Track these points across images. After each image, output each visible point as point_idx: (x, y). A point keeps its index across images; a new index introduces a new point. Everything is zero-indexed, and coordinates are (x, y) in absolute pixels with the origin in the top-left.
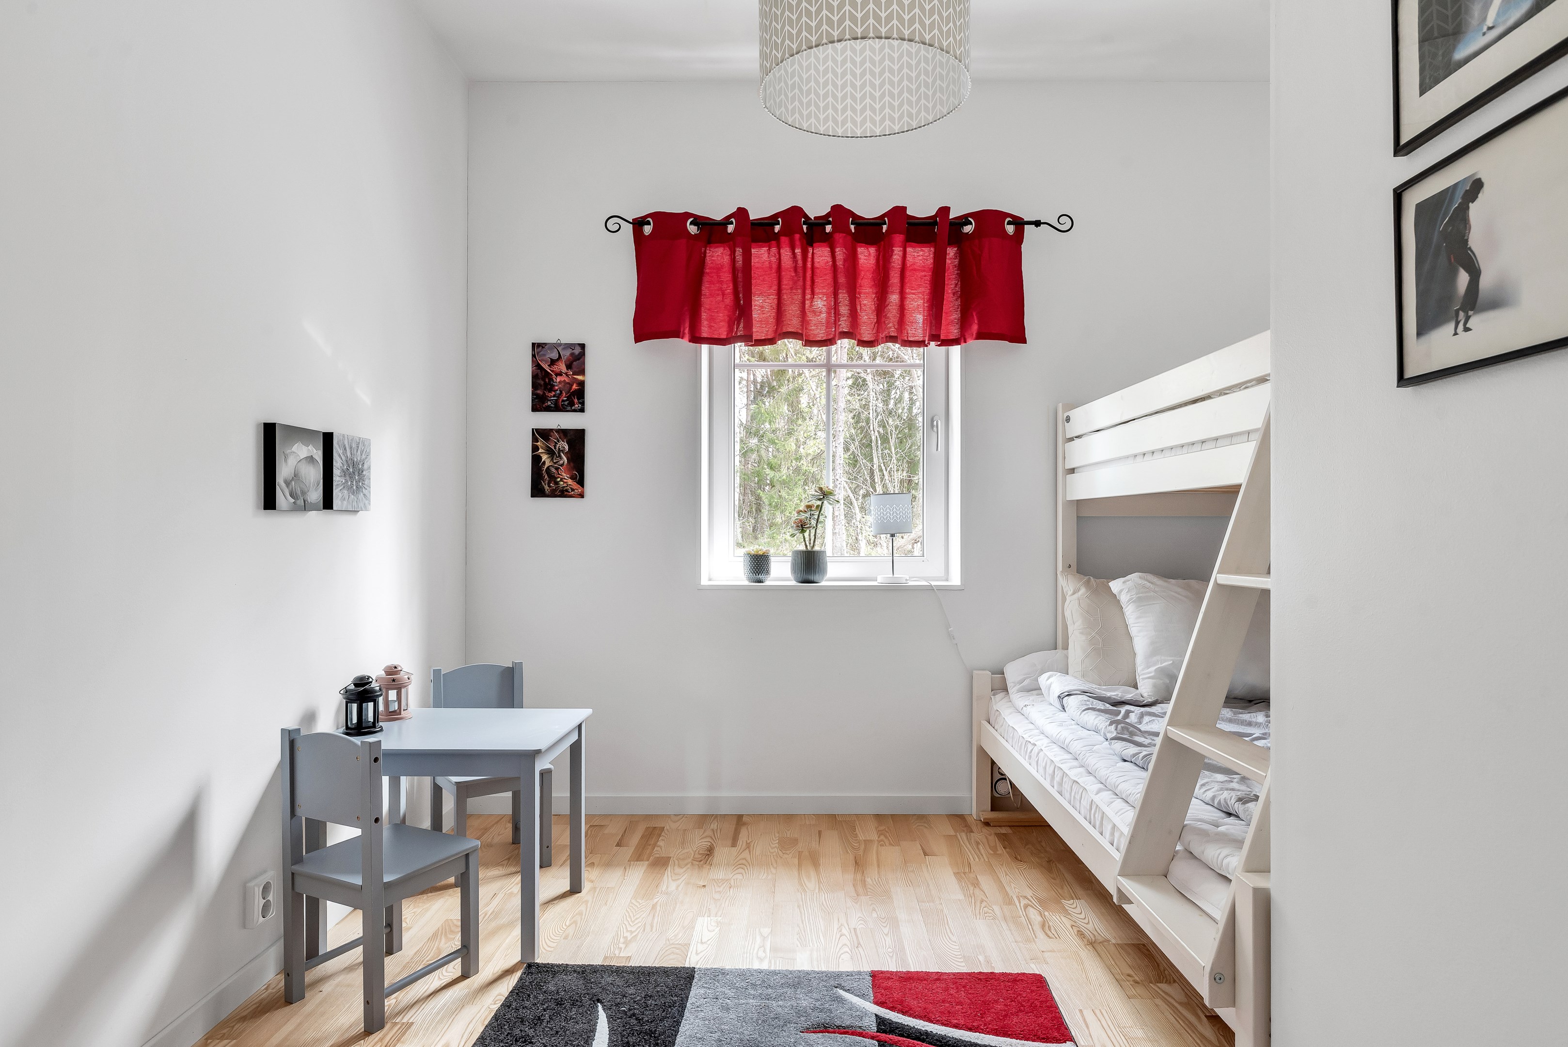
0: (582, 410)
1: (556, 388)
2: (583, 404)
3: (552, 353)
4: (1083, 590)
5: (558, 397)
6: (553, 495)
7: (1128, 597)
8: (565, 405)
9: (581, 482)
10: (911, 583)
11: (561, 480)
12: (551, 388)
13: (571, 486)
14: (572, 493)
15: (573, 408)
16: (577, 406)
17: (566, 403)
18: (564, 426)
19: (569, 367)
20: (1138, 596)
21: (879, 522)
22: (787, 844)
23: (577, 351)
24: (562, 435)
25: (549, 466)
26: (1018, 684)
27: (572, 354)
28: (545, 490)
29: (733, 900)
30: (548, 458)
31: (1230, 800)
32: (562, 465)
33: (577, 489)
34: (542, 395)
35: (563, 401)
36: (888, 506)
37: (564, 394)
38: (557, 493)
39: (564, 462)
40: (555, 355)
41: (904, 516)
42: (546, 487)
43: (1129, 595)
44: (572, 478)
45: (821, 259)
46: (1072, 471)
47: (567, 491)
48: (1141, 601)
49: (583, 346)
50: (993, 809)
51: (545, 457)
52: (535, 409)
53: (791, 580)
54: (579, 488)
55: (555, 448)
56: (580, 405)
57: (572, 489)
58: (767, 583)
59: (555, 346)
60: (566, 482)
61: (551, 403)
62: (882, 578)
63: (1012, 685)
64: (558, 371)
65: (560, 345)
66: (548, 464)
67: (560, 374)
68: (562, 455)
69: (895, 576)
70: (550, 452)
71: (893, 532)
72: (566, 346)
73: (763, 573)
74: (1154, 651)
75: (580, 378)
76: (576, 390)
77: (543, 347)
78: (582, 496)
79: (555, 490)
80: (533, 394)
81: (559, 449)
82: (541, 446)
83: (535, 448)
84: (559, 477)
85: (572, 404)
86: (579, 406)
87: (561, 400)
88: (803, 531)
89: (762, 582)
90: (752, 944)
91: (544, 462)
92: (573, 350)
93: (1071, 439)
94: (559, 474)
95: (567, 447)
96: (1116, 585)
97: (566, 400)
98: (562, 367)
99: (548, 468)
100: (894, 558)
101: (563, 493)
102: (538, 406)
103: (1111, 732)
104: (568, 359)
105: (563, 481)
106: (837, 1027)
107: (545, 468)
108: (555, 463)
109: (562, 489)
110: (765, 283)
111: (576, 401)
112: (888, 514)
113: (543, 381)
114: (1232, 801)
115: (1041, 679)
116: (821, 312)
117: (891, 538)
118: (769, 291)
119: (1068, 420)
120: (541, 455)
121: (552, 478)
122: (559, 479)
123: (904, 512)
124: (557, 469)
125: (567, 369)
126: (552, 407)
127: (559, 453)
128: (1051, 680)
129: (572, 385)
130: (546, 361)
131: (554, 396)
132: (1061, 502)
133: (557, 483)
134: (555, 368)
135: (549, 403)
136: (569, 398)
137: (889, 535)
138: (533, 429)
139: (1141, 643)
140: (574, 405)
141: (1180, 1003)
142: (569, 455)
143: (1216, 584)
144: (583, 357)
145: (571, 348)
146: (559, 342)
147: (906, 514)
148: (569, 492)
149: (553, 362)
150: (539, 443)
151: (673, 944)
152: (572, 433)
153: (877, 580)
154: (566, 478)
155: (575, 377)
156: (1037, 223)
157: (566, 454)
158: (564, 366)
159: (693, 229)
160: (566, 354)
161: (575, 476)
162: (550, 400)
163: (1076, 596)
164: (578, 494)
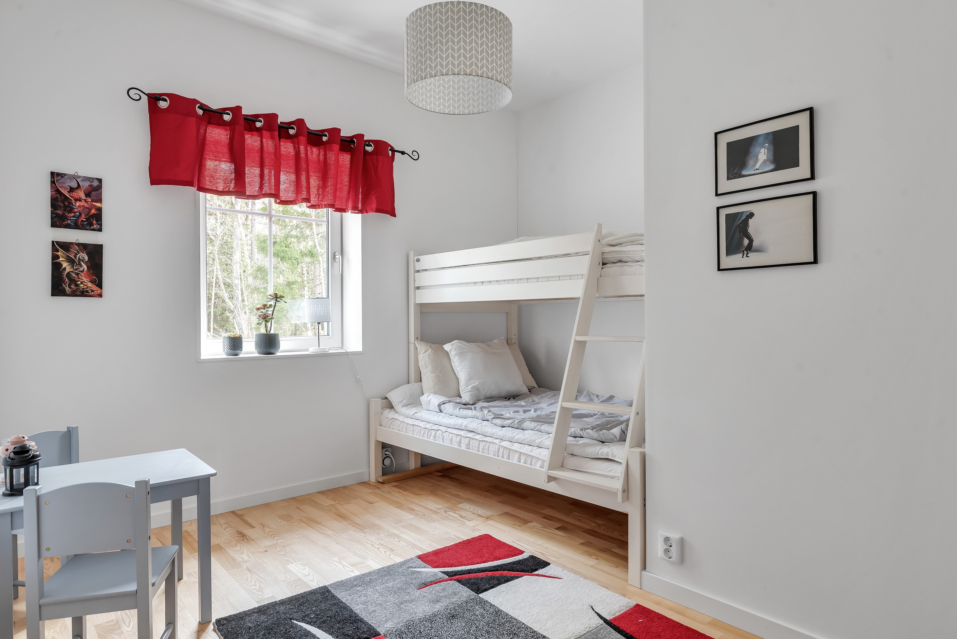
0: (100, 230)
1: (76, 210)
2: (101, 225)
3: (71, 182)
4: (430, 350)
5: (78, 218)
6: (74, 294)
7: (455, 353)
8: (84, 225)
9: (100, 285)
10: (330, 351)
11: (82, 283)
12: (71, 210)
13: (90, 288)
14: (92, 293)
15: (92, 227)
16: (96, 226)
17: (85, 223)
18: (82, 241)
19: (88, 195)
20: (460, 351)
21: (314, 315)
22: (287, 518)
23: (96, 183)
24: (82, 248)
25: (70, 272)
26: (400, 403)
27: (90, 186)
28: (66, 291)
29: (295, 552)
30: (69, 265)
31: (577, 431)
32: (82, 271)
33: (96, 291)
34: (62, 215)
35: (82, 221)
36: (320, 305)
37: (84, 216)
38: (78, 293)
39: (84, 269)
40: (74, 185)
41: (326, 312)
42: (67, 289)
43: (455, 352)
44: (91, 282)
45: (286, 149)
46: (418, 288)
47: (87, 291)
48: (461, 354)
49: (100, 180)
50: (384, 474)
51: (65, 265)
52: (54, 225)
53: (256, 353)
54: (98, 289)
55: (75, 258)
56: (99, 226)
57: (91, 290)
58: (241, 356)
59: (74, 177)
60: (86, 285)
61: (71, 222)
62: (312, 350)
63: (397, 404)
64: (77, 197)
65: (80, 177)
66: (68, 269)
67: (80, 200)
68: (82, 263)
69: (320, 347)
70: (71, 261)
71: (319, 321)
72: (85, 179)
73: (238, 349)
74: (470, 378)
75: (98, 205)
76: (94, 214)
77: (62, 177)
78: (100, 296)
79: (75, 291)
80: (52, 213)
81: (79, 258)
82: (61, 255)
83: (55, 257)
84: (79, 281)
85: (91, 224)
86: (97, 227)
87: (80, 221)
88: (266, 321)
89: (238, 355)
90: (337, 568)
91: (65, 269)
92: (91, 182)
93: (418, 271)
94: (79, 278)
95: (86, 258)
96: (447, 347)
97: (85, 221)
98: (81, 194)
99: (69, 273)
100: (320, 337)
101: (84, 294)
102: (58, 223)
103: (490, 416)
104: (87, 189)
105: (83, 284)
106: (430, 582)
107: (66, 273)
108: (76, 270)
109: (82, 290)
110: (249, 158)
111: (95, 222)
112: (320, 310)
113: (63, 204)
114: (578, 431)
115: (422, 398)
116: (284, 183)
117: (318, 325)
118: (252, 164)
119: (418, 260)
120: (62, 263)
121: (72, 281)
122: (79, 283)
123: (326, 309)
124: (77, 274)
125: (86, 197)
126: (71, 225)
127: (79, 262)
128: (429, 398)
129: (91, 210)
130: (66, 189)
131: (74, 217)
132: (413, 304)
133: (77, 285)
134: (75, 194)
135: (69, 222)
136: (87, 219)
137: (316, 323)
138: (53, 242)
139: (462, 375)
140: (93, 225)
141: (542, 528)
142: (88, 263)
143: (576, 342)
144: (101, 189)
145: (89, 181)
146: (76, 174)
147: (327, 310)
148: (89, 293)
149: (72, 190)
150: (59, 253)
151: (290, 582)
152: (91, 247)
153: (309, 351)
154: (86, 281)
155: (94, 203)
156: (403, 153)
157: (86, 263)
158: (83, 194)
159: (200, 112)
160: (85, 185)
161: (94, 281)
162: (70, 220)
163: (426, 353)
164: (98, 295)
